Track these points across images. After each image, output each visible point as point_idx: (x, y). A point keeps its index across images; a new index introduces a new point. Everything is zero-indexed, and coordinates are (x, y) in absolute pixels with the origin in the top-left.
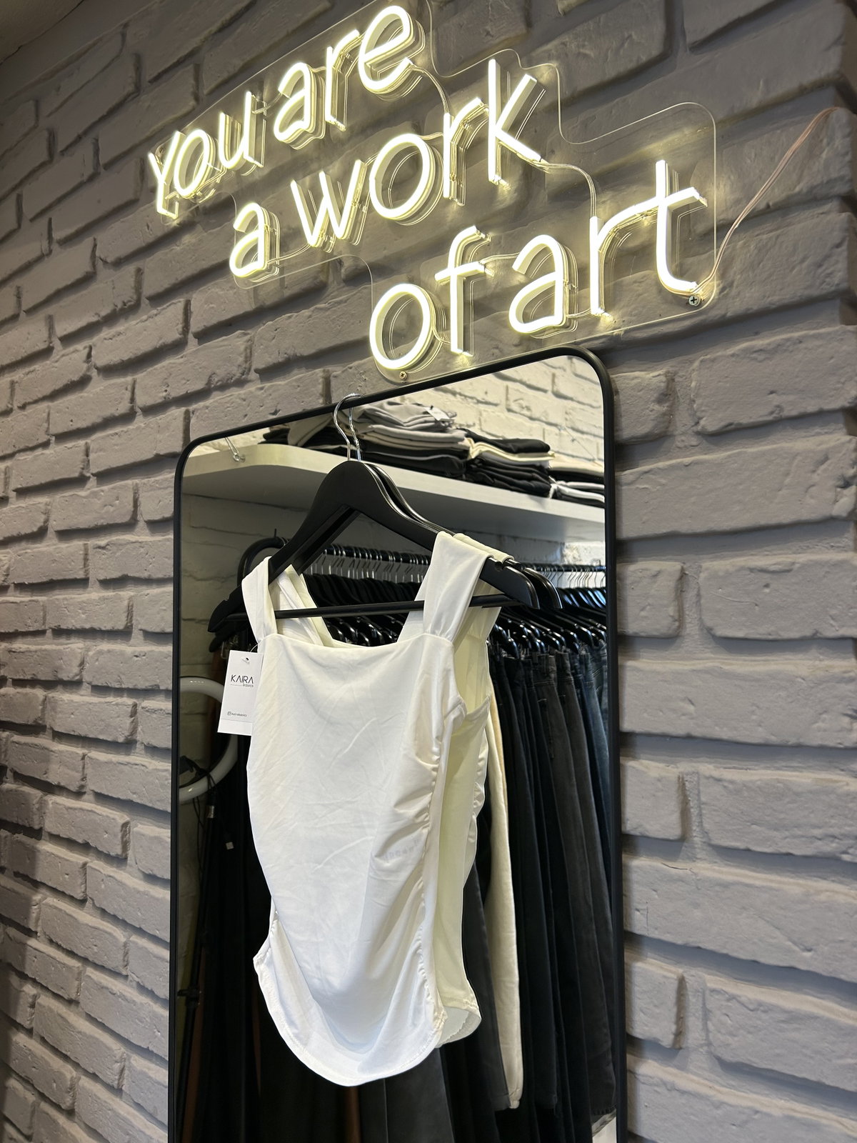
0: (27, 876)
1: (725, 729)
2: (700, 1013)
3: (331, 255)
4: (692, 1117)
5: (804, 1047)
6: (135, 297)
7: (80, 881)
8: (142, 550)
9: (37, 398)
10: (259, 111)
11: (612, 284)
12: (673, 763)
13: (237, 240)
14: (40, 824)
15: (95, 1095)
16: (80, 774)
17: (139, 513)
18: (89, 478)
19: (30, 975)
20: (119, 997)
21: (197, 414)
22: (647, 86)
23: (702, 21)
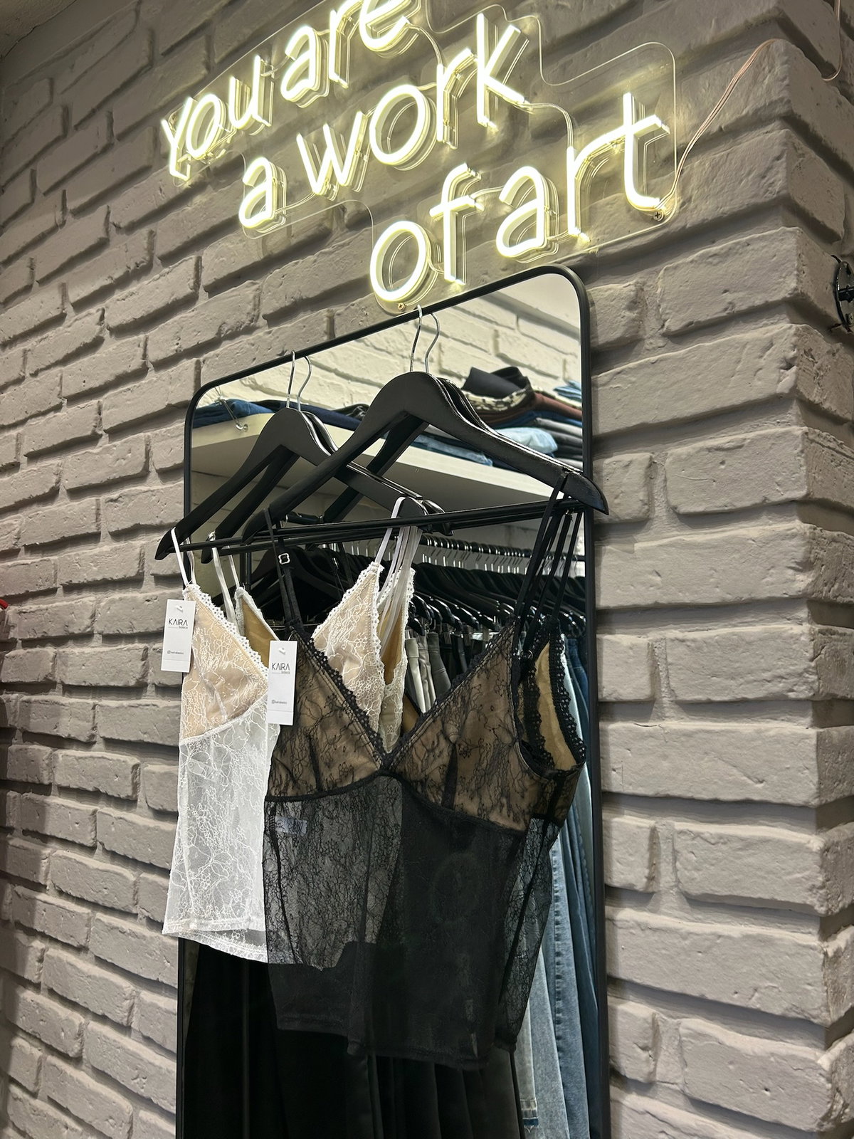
0: (37, 832)
1: (687, 594)
2: (671, 858)
3: (335, 202)
4: (664, 952)
5: (759, 869)
6: (147, 258)
7: (90, 828)
8: (154, 498)
9: (48, 364)
10: (266, 74)
11: (587, 208)
12: (644, 633)
13: (246, 194)
14: (49, 779)
15: (104, 1036)
16: (91, 724)
17: (151, 463)
18: (101, 435)
19: (39, 929)
20: (130, 934)
21: (208, 363)
22: (617, 31)
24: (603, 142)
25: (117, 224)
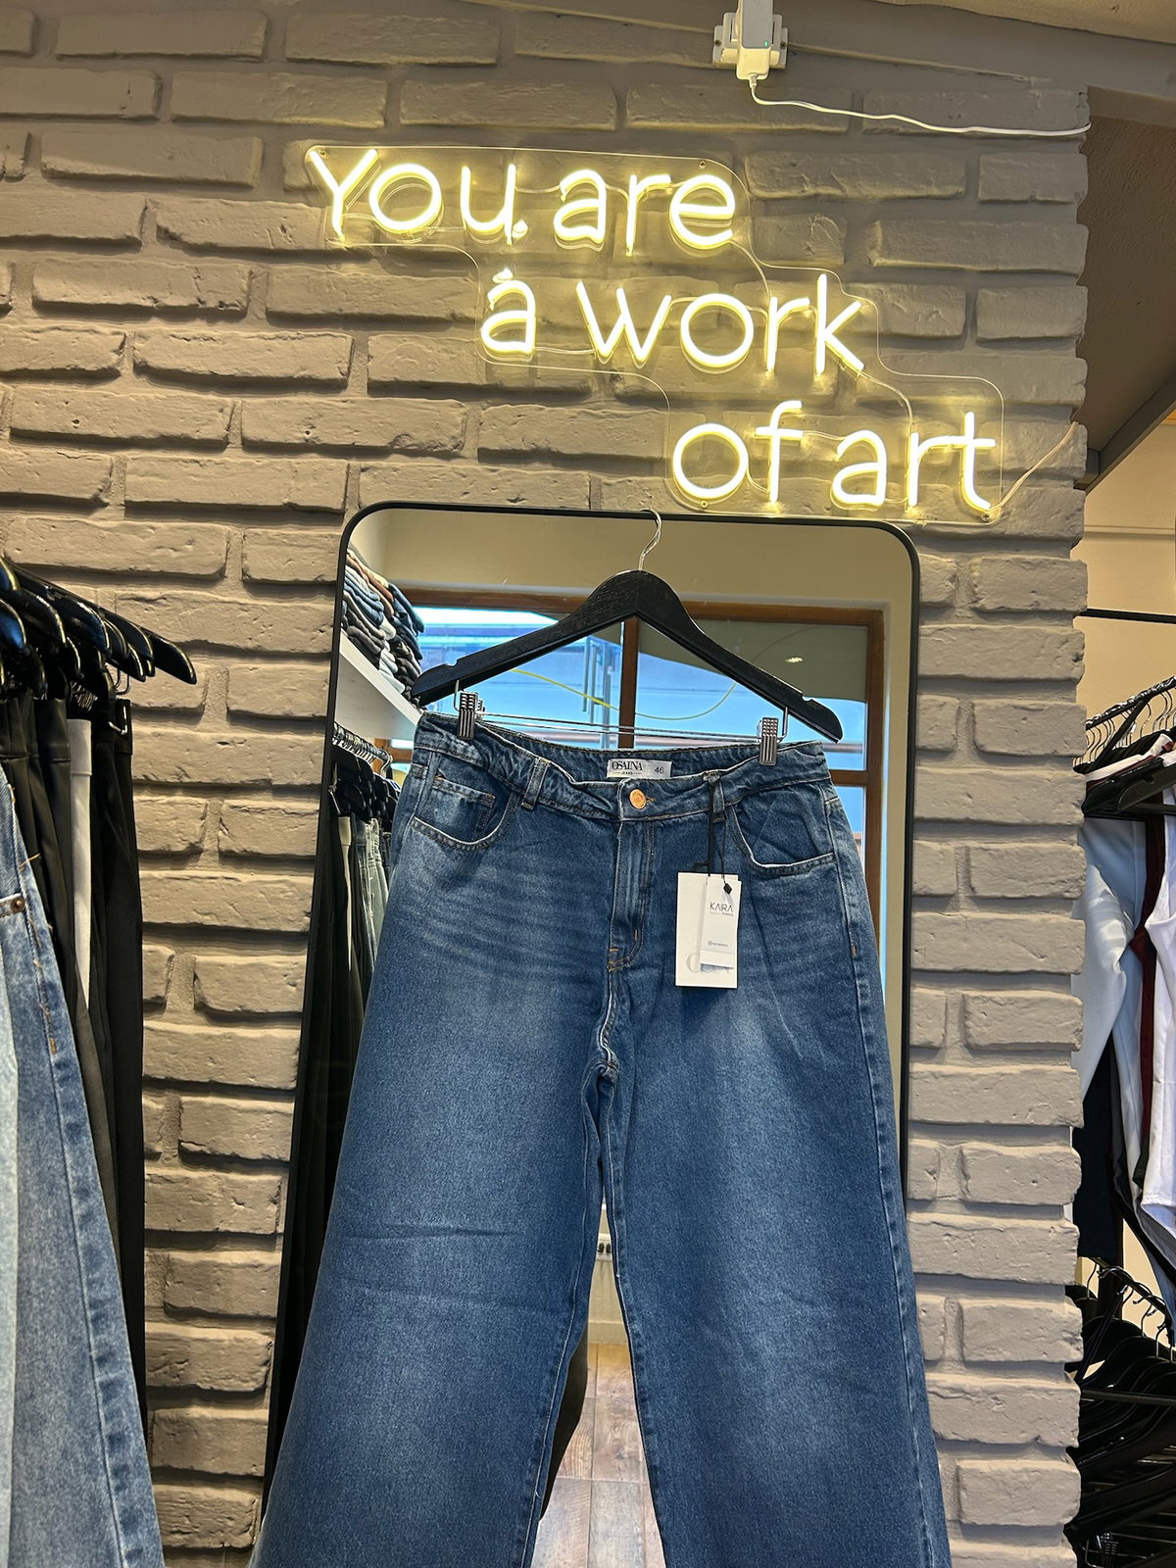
1: (994, 814)
3: (612, 370)
4: (955, 1092)
6: (244, 303)
8: (246, 614)
10: (521, 190)
17: (228, 567)
18: (107, 504)
21: (376, 473)
22: (947, 353)
23: (992, 326)
24: (944, 442)
25: (174, 234)
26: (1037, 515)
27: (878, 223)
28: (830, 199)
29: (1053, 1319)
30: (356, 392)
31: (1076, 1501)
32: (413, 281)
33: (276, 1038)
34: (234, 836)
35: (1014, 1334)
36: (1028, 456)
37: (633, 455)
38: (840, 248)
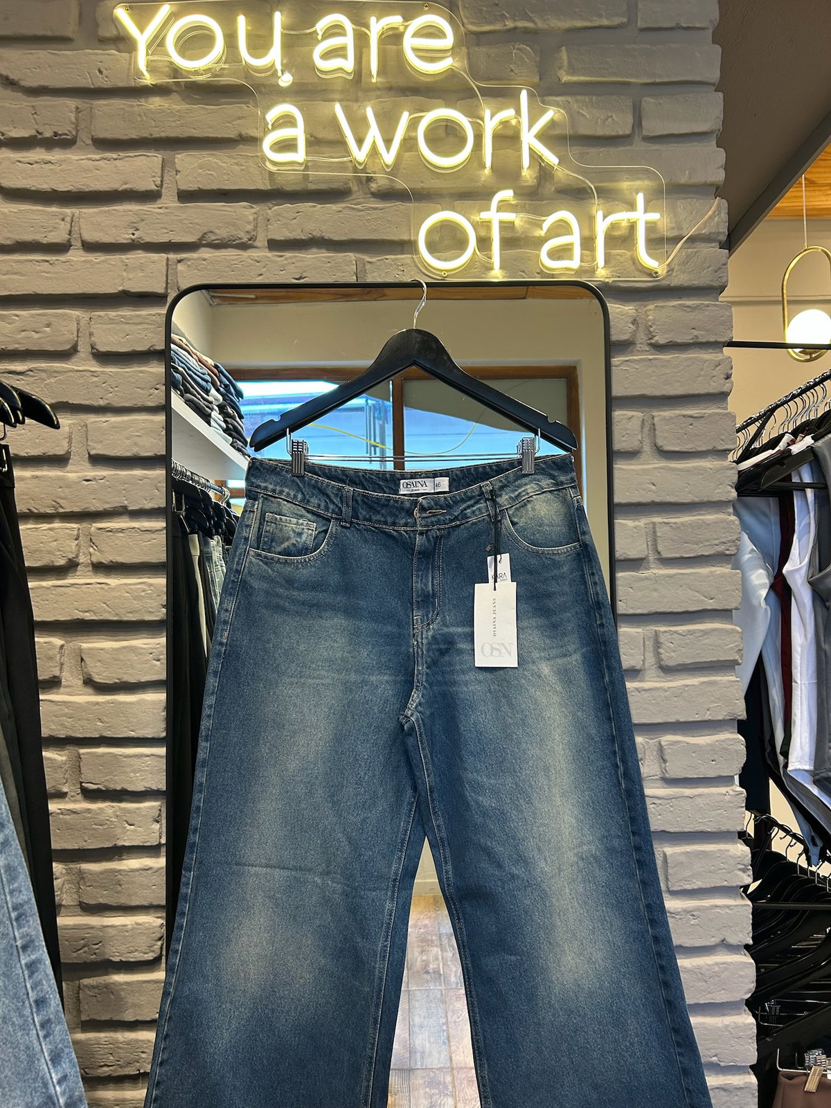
1: (672, 497)
6: (74, 133)
8: (96, 379)
10: (286, 32)
12: (638, 519)
17: (80, 343)
20: (58, 814)
21: (189, 263)
22: (622, 148)
23: (653, 126)
24: (622, 217)
25: (13, 80)
26: (693, 270)
27: (563, 48)
28: (526, 31)
29: (730, 856)
30: (169, 200)
31: (753, 982)
32: (206, 109)
33: (148, 700)
34: (103, 551)
35: (703, 869)
36: (685, 226)
37: (388, 238)
38: (536, 70)
